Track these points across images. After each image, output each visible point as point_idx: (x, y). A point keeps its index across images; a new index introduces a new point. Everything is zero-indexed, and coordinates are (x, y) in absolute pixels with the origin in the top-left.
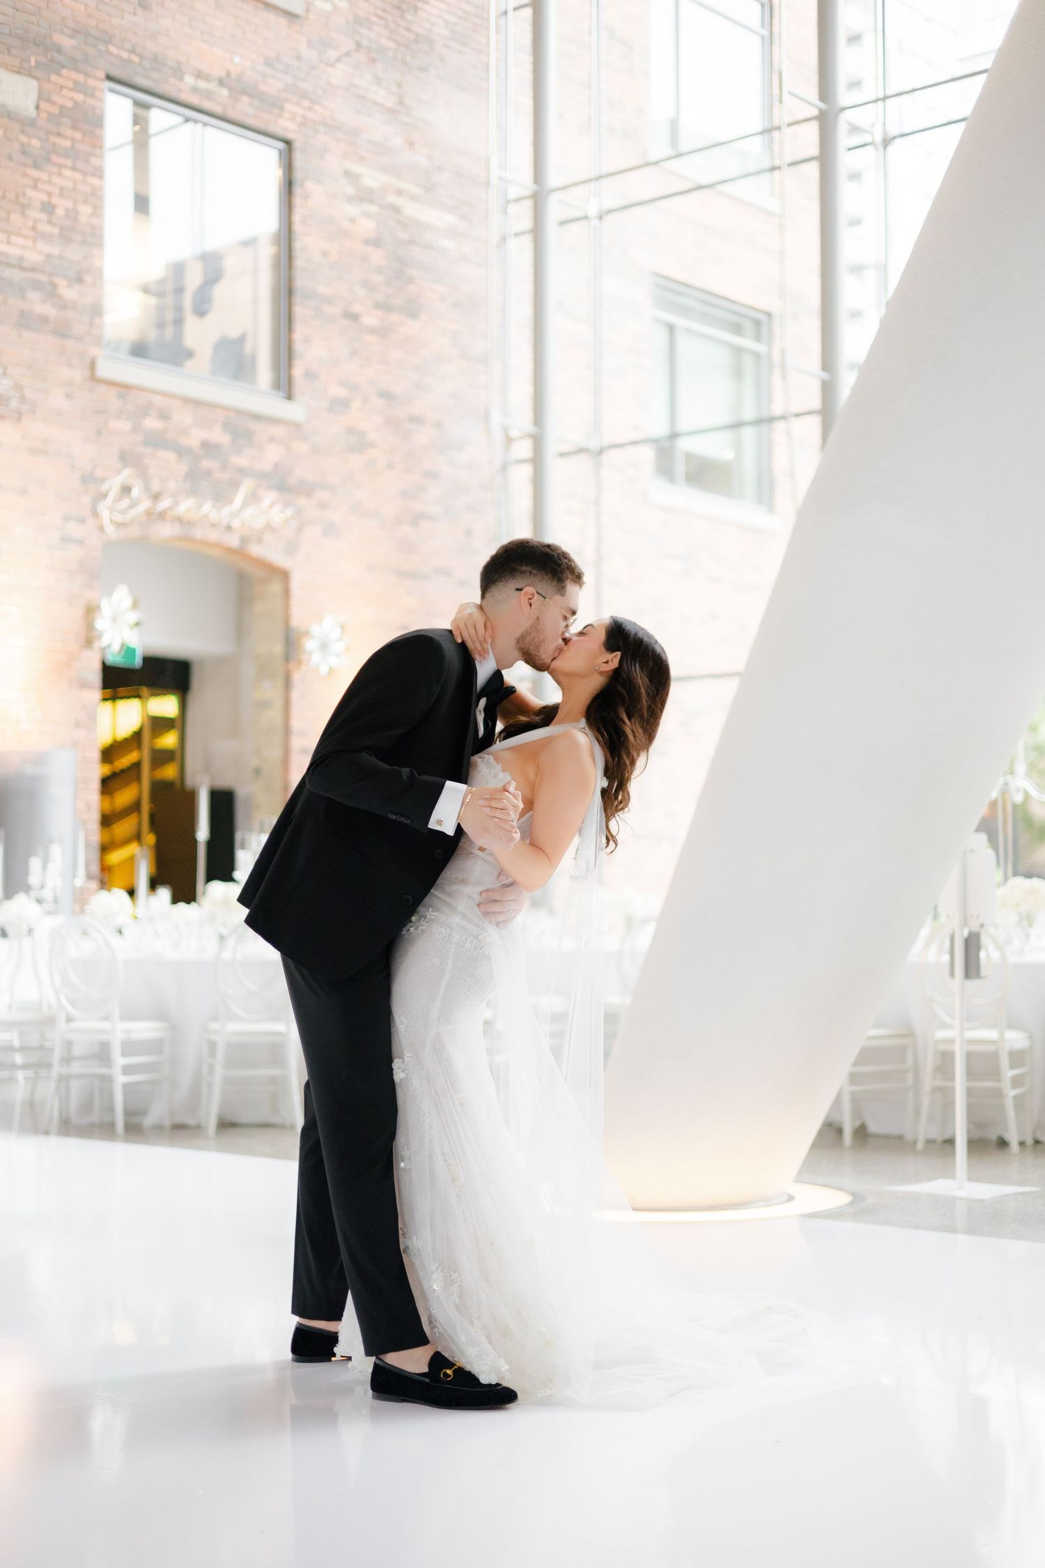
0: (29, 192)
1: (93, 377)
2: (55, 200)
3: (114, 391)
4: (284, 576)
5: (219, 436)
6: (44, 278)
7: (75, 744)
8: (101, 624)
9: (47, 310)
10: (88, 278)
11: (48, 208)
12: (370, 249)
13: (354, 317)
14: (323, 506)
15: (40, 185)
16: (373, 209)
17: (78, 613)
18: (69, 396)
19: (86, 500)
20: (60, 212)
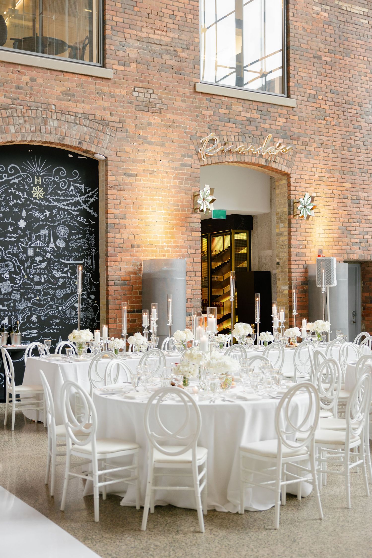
0: (163, 10)
1: (195, 92)
2: (175, 13)
3: (205, 97)
4: (288, 176)
5: (255, 115)
6: (172, 49)
7: (189, 255)
8: (200, 201)
9: (173, 62)
10: (192, 48)
11: (173, 16)
12: (326, 26)
13: (320, 58)
14: (305, 144)
15: (168, 6)
16: (328, 8)
17: (190, 197)
18: (183, 101)
19: (192, 147)
20: (178, 18)
